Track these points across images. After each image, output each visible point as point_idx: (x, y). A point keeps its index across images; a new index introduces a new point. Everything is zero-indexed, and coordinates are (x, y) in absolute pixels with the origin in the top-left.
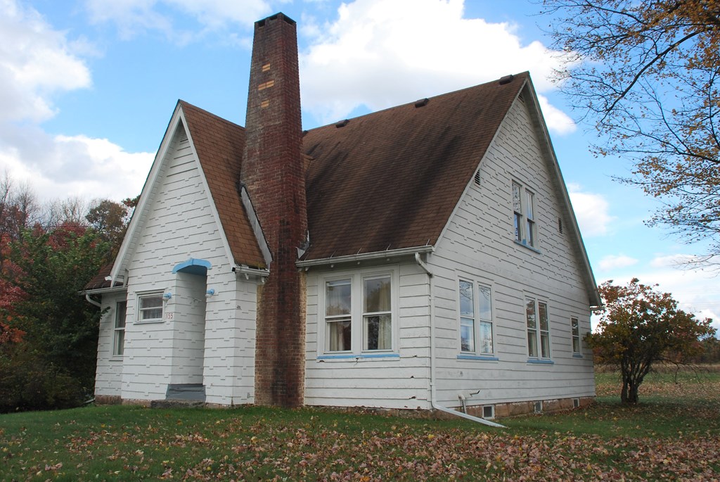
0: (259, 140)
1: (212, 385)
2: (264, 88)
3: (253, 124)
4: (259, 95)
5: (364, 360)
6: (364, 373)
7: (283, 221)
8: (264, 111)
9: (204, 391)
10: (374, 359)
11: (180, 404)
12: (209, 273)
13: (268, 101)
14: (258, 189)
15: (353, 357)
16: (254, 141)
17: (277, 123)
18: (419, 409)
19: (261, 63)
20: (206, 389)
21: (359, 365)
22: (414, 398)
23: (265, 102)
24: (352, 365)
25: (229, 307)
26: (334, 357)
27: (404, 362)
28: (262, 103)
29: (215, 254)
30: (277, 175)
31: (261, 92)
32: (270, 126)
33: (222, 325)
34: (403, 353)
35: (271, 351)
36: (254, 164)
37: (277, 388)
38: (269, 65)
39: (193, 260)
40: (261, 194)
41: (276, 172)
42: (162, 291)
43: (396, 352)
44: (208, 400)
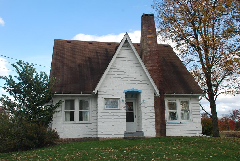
0: (148, 53)
1: (146, 131)
2: (149, 37)
3: (146, 47)
4: (147, 39)
5: (182, 123)
6: (182, 127)
7: (160, 81)
8: (150, 45)
9: (143, 133)
10: (186, 123)
11: (141, 137)
12: (141, 94)
13: (151, 42)
14: (149, 69)
15: (179, 122)
16: (147, 53)
17: (155, 50)
18: (199, 136)
19: (147, 28)
20: (144, 132)
21: (181, 124)
22: (198, 133)
23: (150, 42)
24: (179, 124)
25: (151, 106)
26: (172, 122)
27: (194, 124)
28: (149, 42)
29: (143, 88)
30: (157, 66)
31: (148, 38)
32: (153, 50)
33: (149, 111)
34: (194, 121)
35: (159, 120)
36: (147, 61)
37: (162, 131)
38: (151, 30)
39: (134, 89)
40: (151, 71)
41: (156, 65)
42: (119, 98)
43: (192, 121)
44: (145, 136)
